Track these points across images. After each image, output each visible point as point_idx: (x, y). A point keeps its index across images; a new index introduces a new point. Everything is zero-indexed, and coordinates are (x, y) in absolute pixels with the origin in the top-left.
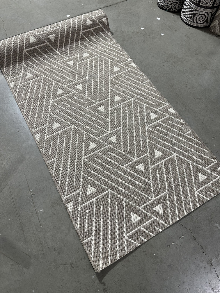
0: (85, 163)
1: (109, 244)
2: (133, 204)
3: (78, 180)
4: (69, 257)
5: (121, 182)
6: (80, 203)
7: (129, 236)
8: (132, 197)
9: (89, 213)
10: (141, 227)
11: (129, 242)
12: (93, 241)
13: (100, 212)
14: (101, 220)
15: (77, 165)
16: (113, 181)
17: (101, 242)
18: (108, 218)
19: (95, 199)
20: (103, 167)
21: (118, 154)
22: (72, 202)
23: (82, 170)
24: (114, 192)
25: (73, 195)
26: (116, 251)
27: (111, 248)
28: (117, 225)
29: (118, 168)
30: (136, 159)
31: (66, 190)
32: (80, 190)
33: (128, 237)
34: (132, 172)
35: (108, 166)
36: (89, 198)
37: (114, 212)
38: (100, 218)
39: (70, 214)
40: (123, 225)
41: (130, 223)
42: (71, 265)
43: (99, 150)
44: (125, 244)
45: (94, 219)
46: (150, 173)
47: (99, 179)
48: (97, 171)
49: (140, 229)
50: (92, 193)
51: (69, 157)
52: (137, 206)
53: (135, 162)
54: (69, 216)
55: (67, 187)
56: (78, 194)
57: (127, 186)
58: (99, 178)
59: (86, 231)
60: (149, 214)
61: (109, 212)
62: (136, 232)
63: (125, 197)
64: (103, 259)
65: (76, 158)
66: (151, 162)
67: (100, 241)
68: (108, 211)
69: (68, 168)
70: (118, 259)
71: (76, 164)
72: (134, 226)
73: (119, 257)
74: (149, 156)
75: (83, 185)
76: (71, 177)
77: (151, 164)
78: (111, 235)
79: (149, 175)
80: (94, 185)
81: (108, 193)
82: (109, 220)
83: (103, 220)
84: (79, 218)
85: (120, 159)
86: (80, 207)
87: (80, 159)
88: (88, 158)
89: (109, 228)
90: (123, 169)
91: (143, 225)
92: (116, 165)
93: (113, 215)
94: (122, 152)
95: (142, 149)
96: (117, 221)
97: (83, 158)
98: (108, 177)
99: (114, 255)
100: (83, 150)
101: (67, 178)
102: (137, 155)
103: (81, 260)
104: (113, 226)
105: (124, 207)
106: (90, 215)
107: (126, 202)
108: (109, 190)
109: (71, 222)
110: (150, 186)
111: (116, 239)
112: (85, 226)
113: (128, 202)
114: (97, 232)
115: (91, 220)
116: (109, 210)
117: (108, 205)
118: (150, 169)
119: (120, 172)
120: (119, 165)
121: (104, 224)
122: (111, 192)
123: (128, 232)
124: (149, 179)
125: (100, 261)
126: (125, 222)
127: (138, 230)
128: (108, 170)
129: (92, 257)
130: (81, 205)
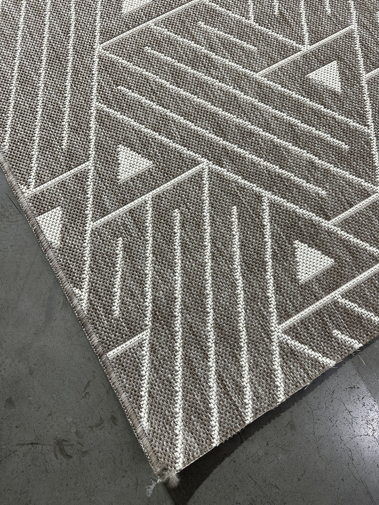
0: (107, 66)
1: (212, 363)
2: (300, 211)
3: (79, 127)
4: (50, 415)
5: (251, 134)
6: (89, 212)
7: (292, 331)
8: (298, 187)
9: (126, 248)
10: (336, 294)
11: (292, 352)
12: (146, 351)
13: (170, 242)
14: (174, 272)
15: (76, 71)
16: (220, 128)
17: (179, 355)
18: (203, 265)
19: (148, 197)
20: (178, 77)
21: (235, 30)
22: (59, 208)
23: (95, 91)
24: (224, 171)
25: (63, 184)
26: (240, 390)
27: (220, 379)
28: (240, 291)
29: (238, 80)
30: (306, 48)
31: (34, 165)
32: (90, 165)
33: (285, 332)
34: (295, 95)
35: (198, 74)
36: (125, 193)
37: (227, 244)
38: (172, 266)
39: (51, 253)
40: (264, 289)
41: (294, 280)
42: (60, 445)
43: (158, 15)
44: (277, 360)
45: (149, 271)
46: (366, 97)
47: (162, 124)
48: (156, 93)
49: (335, 303)
50: (139, 176)
51: (45, 47)
52: (316, 218)
53: (305, 56)
54: (47, 262)
55: (35, 153)
56: (81, 178)
57: (276, 146)
58: (165, 118)
59: (117, 313)
60: (366, 245)
61: (208, 243)
62: (318, 313)
63: (268, 188)
64: (187, 422)
65: (70, 47)
66: (366, 56)
67: (173, 351)
68: (202, 239)
69: (41, 85)
70: (249, 419)
71: (69, 70)
72: (308, 292)
73: (255, 411)
74: (356, 35)
75: (98, 146)
76: (53, 118)
77: (365, 64)
78: (218, 327)
79: (361, 102)
80: (143, 146)
81: (200, 175)
82: (209, 270)
83: (185, 272)
84: (87, 268)
85: (242, 48)
86: (90, 226)
87: (84, 49)
88: (119, 49)
89: (210, 301)
90: (260, 85)
91: (344, 288)
92: (229, 70)
93: (221, 254)
94: (251, 21)
95: (329, 11)
96: (238, 275)
97: (99, 48)
98: (199, 114)
99: (231, 407)
100: (98, 18)
101: (38, 123)
102: (310, 31)
103: (97, 426)
104: (225, 294)
105: (266, 221)
106: (133, 255)
107: (272, 204)
108: (205, 164)
109: (57, 282)
110: (368, 143)
111: (237, 340)
112: (111, 294)
113: (280, 206)
114: (163, 317)
115: (135, 273)
116: (207, 236)
117: (202, 218)
118: (364, 84)
119: (246, 93)
120: (240, 68)
121: (186, 287)
122: (211, 172)
123: (284, 315)
124: (362, 119)
125: (177, 432)
126: (269, 276)
127: (326, 307)
128: (200, 87)
129: (144, 414)
130: (95, 219)
